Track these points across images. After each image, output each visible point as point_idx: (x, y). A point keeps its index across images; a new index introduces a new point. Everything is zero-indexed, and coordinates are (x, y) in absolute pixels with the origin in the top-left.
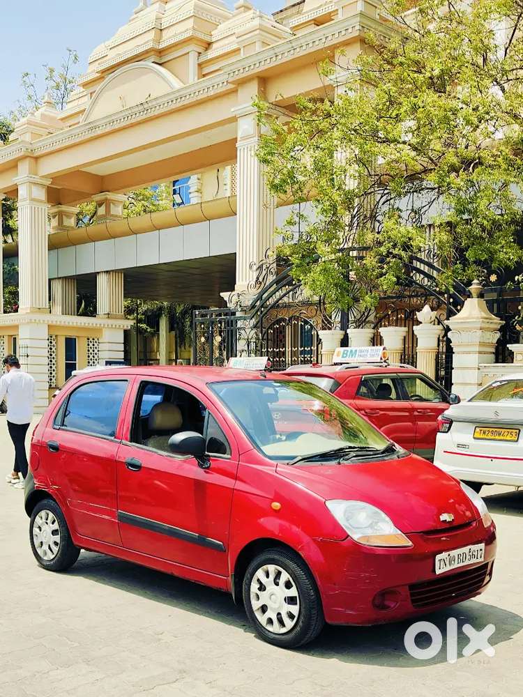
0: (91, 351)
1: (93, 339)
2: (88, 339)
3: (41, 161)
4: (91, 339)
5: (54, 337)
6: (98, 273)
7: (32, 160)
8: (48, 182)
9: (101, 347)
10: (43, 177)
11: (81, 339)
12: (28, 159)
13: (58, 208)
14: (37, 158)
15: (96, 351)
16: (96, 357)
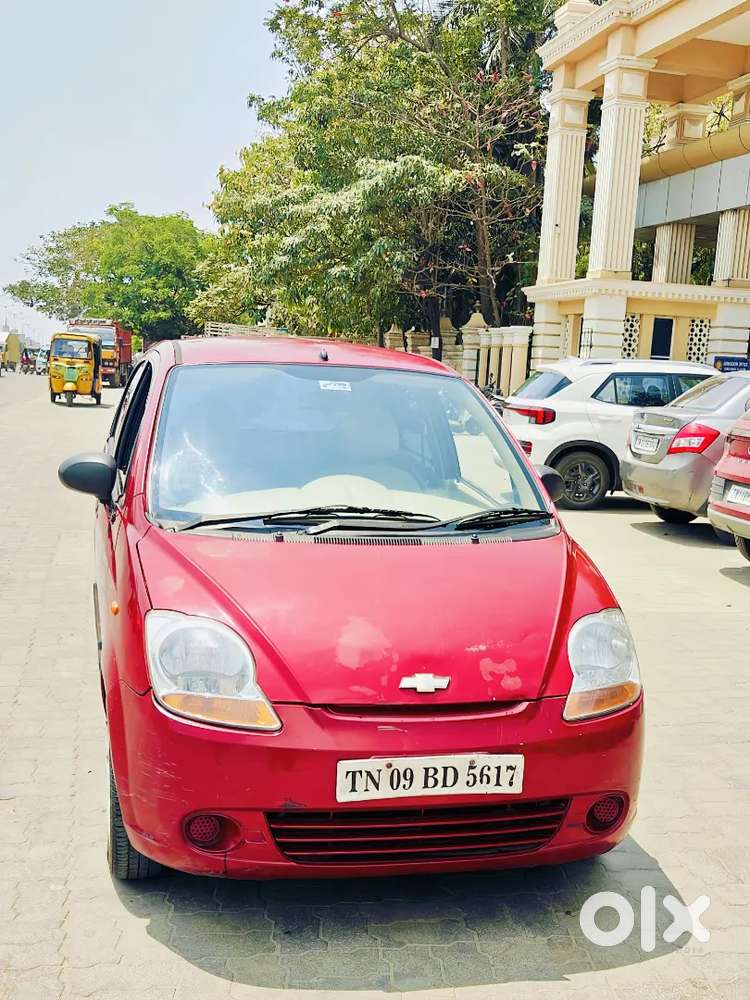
0: (696, 340)
1: (702, 322)
2: (693, 321)
3: (642, 30)
4: (698, 322)
5: (637, 317)
6: (722, 212)
7: (630, 31)
8: (650, 65)
9: (714, 334)
10: (642, 56)
11: (681, 320)
12: (622, 29)
13: (678, 108)
14: (635, 27)
15: (704, 340)
16: (703, 350)
